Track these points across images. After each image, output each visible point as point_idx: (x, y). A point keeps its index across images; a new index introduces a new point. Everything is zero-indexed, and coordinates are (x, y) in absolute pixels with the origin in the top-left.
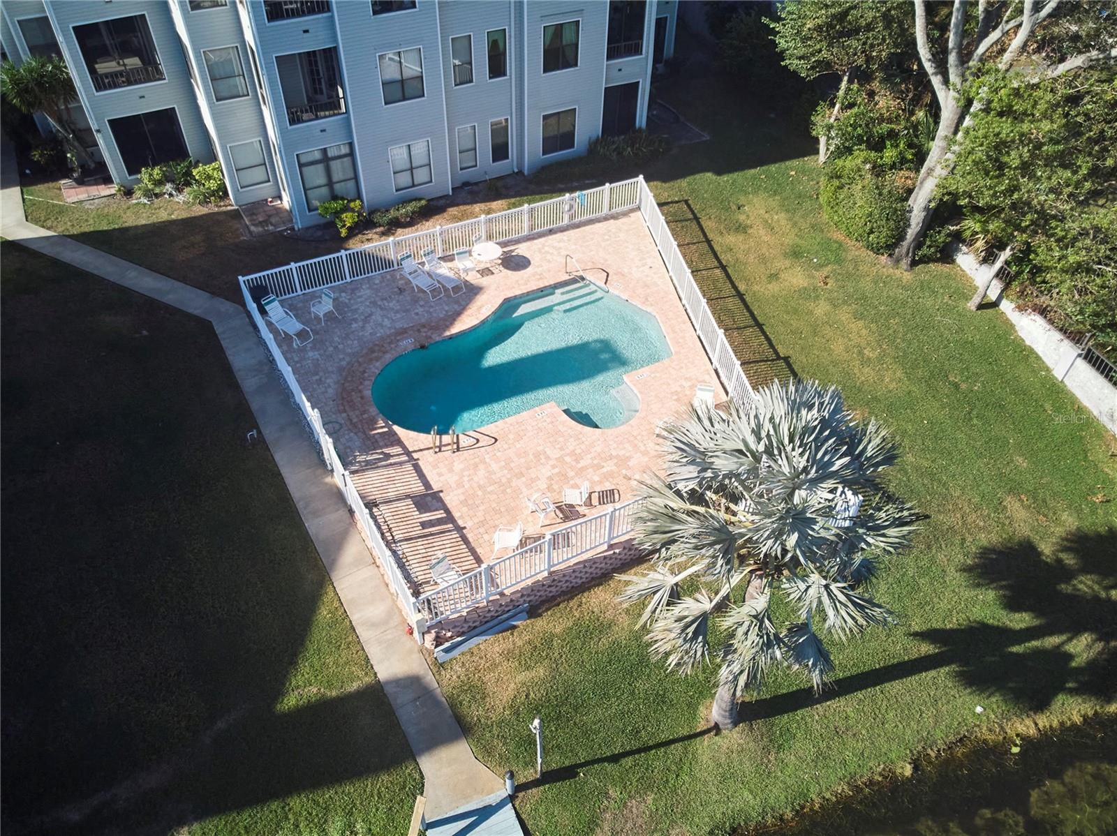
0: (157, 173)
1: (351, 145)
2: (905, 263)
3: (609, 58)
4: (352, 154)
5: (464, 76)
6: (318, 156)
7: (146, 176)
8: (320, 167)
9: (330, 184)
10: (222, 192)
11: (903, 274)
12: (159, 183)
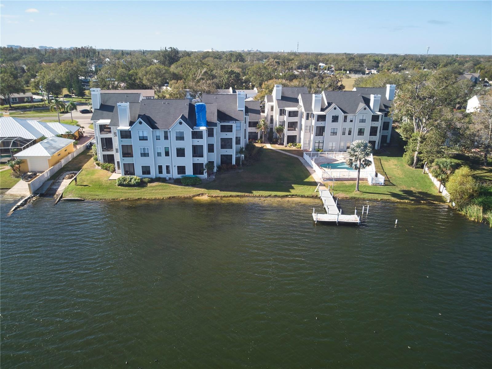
0: (291, 144)
1: (323, 141)
2: (414, 167)
3: (370, 135)
4: (323, 143)
5: (344, 134)
6: (318, 142)
7: (289, 144)
8: (318, 144)
9: (319, 147)
10: (301, 147)
11: (414, 169)
12: (291, 145)
